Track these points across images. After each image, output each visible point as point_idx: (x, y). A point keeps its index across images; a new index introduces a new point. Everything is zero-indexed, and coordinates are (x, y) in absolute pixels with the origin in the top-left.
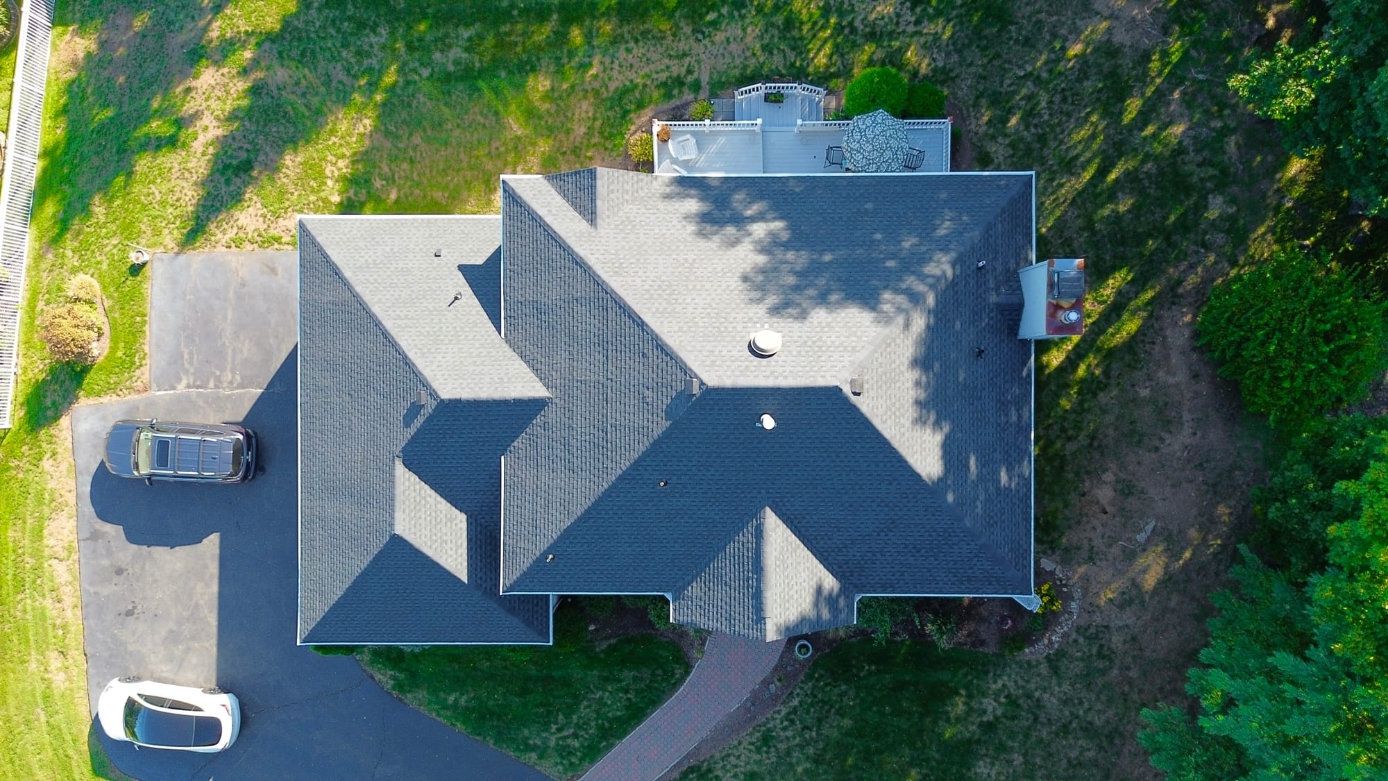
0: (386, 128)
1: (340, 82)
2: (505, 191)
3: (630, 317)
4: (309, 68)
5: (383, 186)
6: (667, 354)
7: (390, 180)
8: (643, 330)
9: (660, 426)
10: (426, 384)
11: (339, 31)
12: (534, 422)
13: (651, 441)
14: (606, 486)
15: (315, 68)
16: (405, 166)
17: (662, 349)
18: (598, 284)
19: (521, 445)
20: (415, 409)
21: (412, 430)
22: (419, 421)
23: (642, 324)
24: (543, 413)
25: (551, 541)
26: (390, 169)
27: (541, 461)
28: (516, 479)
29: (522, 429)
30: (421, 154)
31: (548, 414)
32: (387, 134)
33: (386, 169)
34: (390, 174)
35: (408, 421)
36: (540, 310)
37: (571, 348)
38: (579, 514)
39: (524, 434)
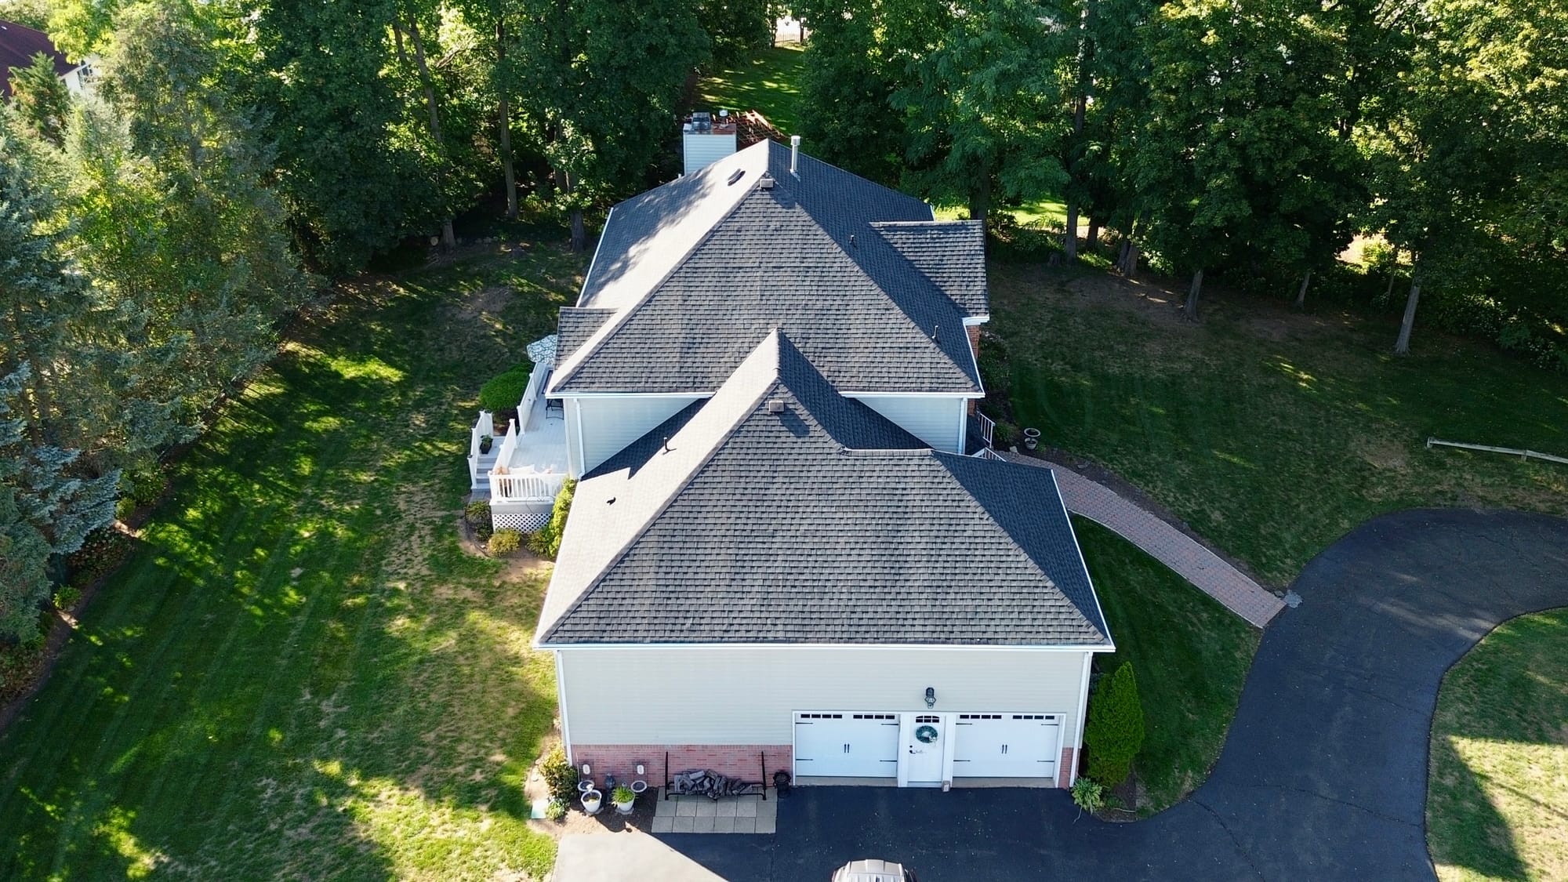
0: (402, 771)
1: (312, 832)
2: (563, 388)
3: (705, 245)
4: (277, 871)
5: (481, 773)
6: (739, 208)
7: (477, 763)
8: (717, 231)
9: (800, 214)
10: (762, 403)
11: (236, 836)
12: (801, 350)
13: (813, 222)
14: (857, 268)
15: (280, 862)
16: (461, 748)
17: (735, 213)
18: (672, 277)
19: (826, 368)
20: (784, 414)
21: (812, 422)
22: (802, 412)
23: (713, 232)
24: (792, 340)
25: (917, 329)
26: (460, 764)
27: (841, 343)
28: (861, 375)
29: (808, 366)
30: (451, 731)
31: (793, 332)
32: (411, 770)
33: (460, 769)
34: (468, 765)
35: (800, 429)
36: (689, 347)
37: (730, 308)
38: (887, 297)
39: (814, 364)
